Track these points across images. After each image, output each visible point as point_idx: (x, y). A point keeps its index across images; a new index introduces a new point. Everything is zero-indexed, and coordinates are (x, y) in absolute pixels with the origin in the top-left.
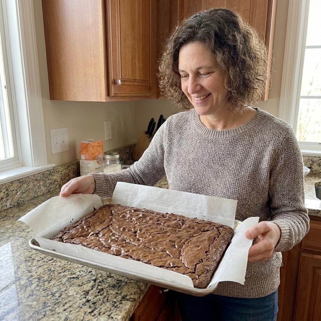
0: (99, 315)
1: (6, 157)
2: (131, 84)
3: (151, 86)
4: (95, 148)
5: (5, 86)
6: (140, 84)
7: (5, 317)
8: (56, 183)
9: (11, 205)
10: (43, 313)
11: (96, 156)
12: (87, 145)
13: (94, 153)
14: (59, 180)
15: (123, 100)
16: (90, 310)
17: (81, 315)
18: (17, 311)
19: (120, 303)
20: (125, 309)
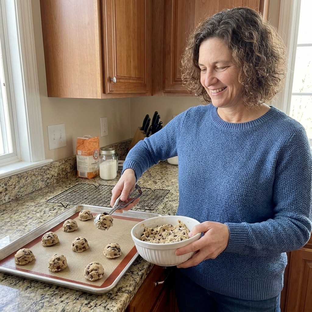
0: (95, 306)
1: (4, 153)
2: (126, 81)
3: (146, 83)
4: (91, 144)
5: (4, 84)
6: (135, 81)
7: (4, 309)
8: (53, 177)
9: (9, 199)
10: (41, 305)
11: (92, 152)
12: (84, 140)
13: (90, 149)
14: (56, 175)
15: (118, 97)
16: (86, 302)
17: (78, 307)
18: (16, 302)
19: (115, 294)
20: (121, 301)
